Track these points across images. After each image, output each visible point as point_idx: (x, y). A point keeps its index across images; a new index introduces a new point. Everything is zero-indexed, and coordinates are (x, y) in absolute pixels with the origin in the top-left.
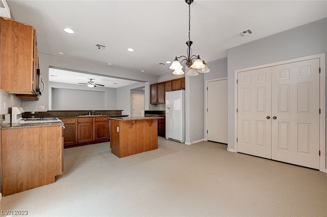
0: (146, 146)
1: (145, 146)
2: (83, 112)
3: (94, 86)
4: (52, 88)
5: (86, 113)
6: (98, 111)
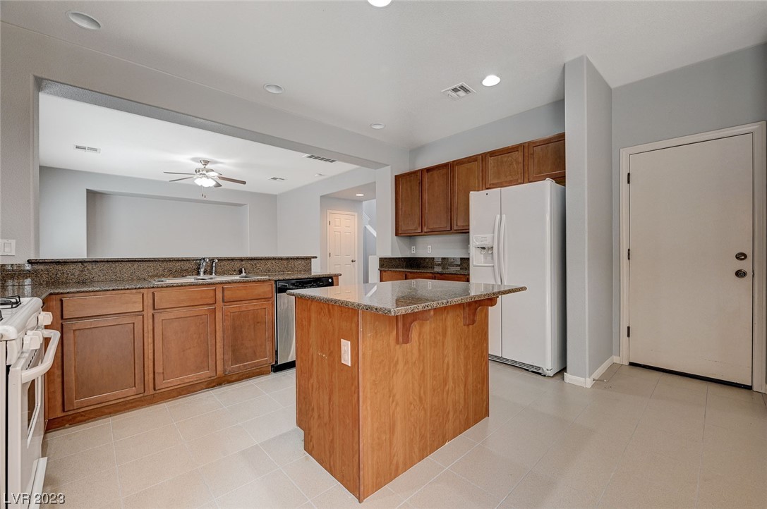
0: (455, 411)
2: (180, 263)
3: (214, 183)
4: (89, 192)
5: (187, 265)
6: (233, 259)
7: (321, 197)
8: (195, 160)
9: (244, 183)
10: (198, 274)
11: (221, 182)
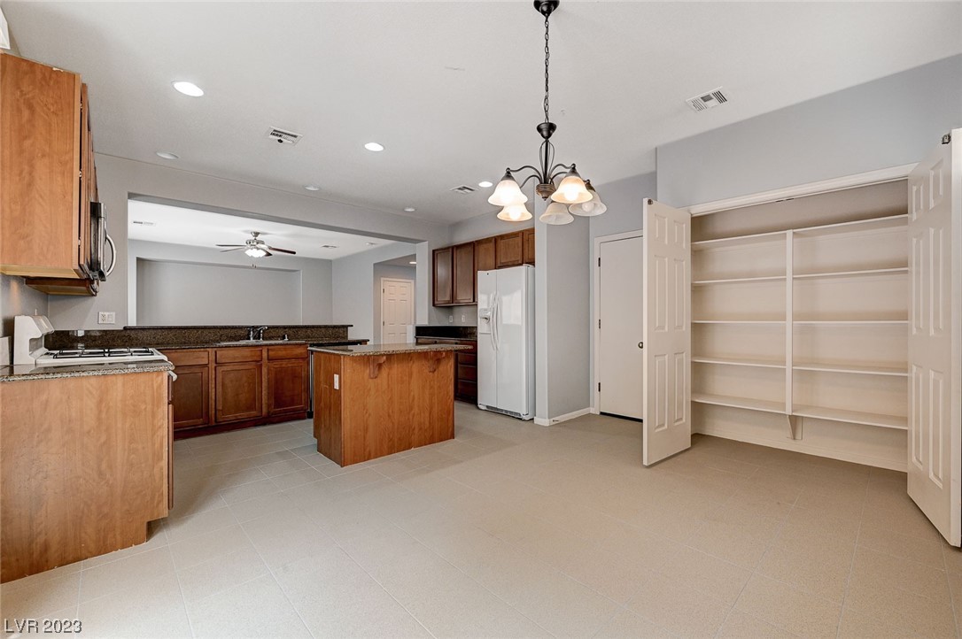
0: (421, 429)
1: (416, 431)
2: (233, 331)
3: (265, 253)
4: (138, 259)
5: (240, 332)
6: (277, 327)
7: (375, 264)
8: (246, 232)
9: (294, 253)
10: (249, 339)
11: (271, 252)
